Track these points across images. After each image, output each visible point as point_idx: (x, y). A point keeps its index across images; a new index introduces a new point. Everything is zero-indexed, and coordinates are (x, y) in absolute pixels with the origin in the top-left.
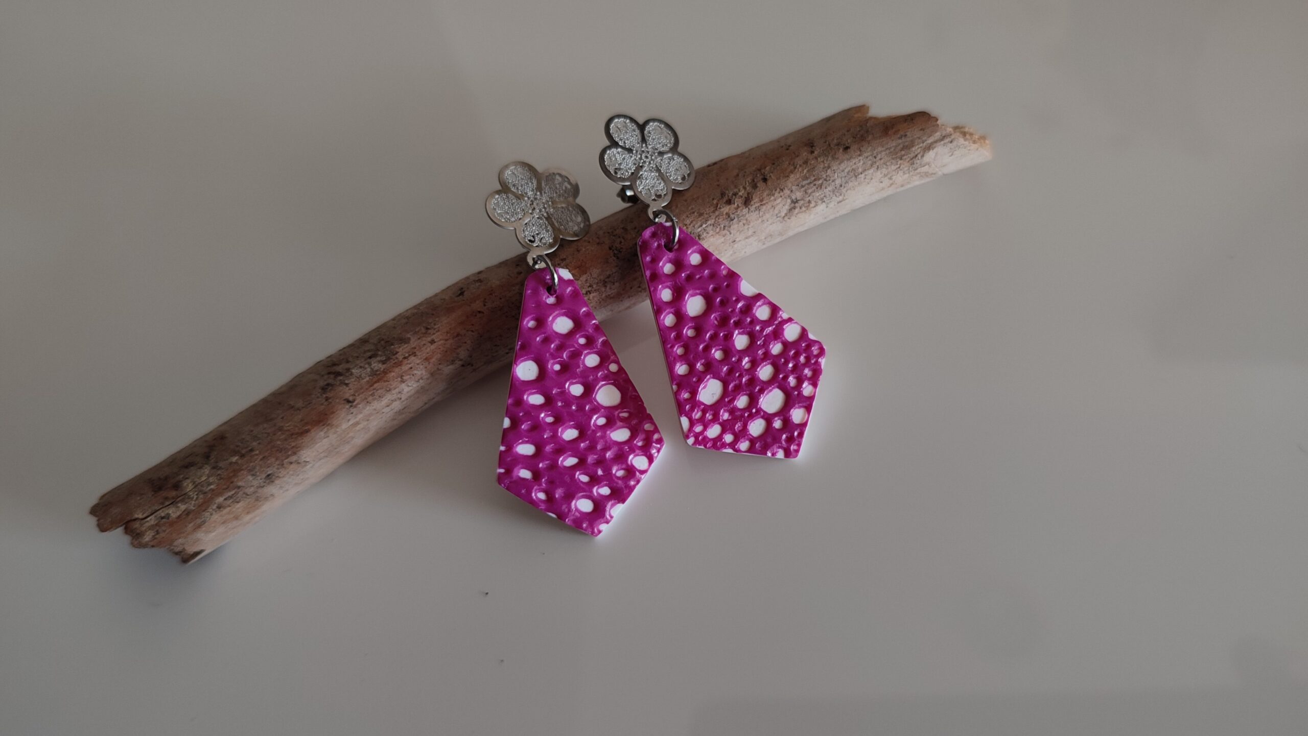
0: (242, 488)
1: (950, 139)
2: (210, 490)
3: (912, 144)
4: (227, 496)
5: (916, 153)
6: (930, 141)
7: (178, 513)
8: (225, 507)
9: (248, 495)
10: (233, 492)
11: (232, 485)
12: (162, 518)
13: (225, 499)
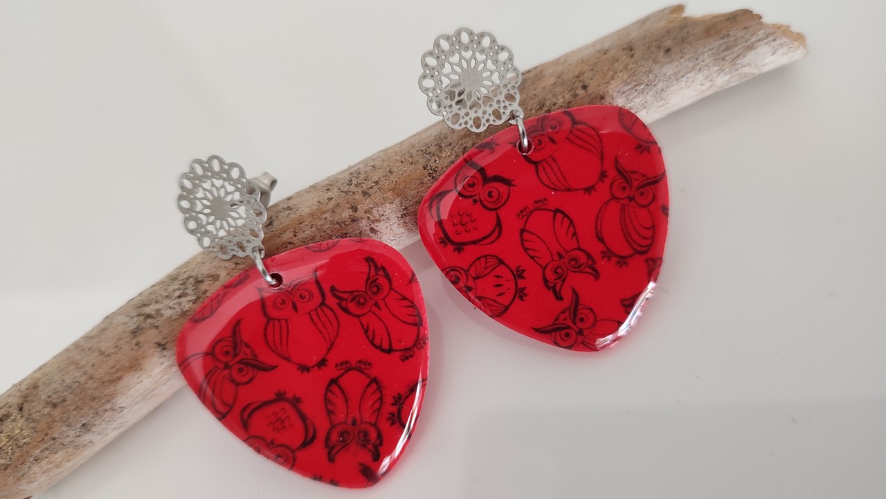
0: (57, 439)
1: (773, 38)
3: (735, 44)
4: (42, 447)
5: (739, 52)
6: (754, 39)
10: (49, 444)
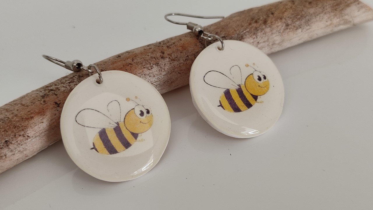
5: (343, 8)
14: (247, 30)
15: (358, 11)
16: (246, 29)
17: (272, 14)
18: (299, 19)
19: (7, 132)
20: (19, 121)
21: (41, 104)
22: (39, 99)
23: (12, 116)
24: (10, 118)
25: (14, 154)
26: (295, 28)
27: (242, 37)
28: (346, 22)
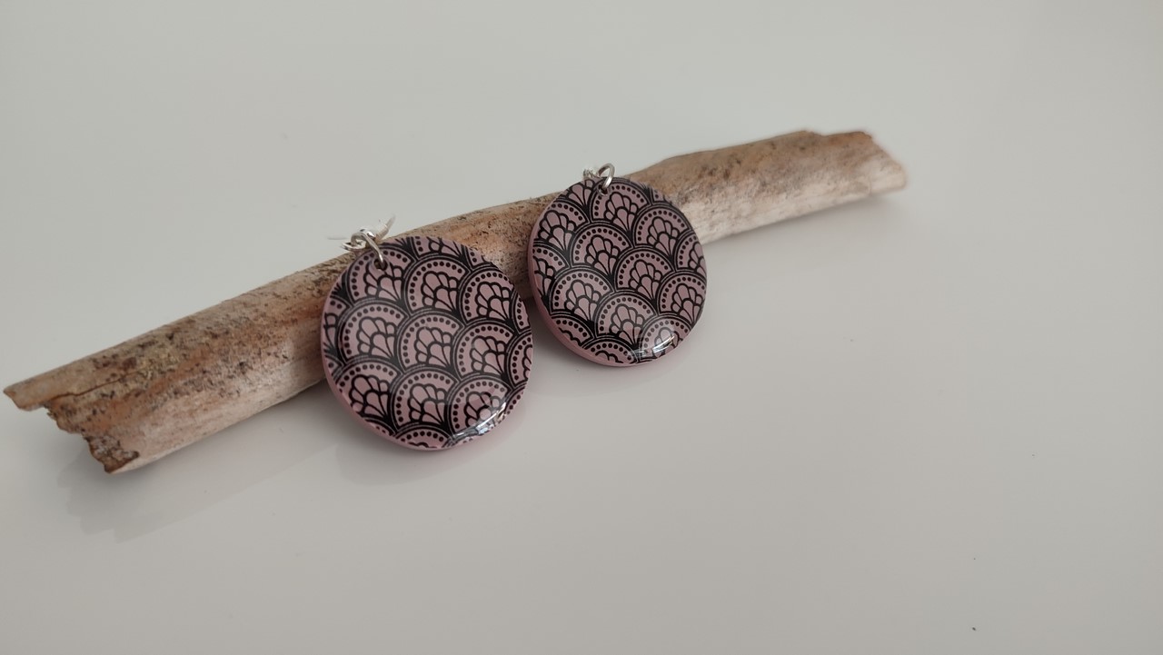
0: (207, 374)
2: (171, 370)
4: (188, 379)
6: (867, 153)
7: (124, 393)
8: (182, 395)
9: (212, 384)
10: (196, 377)
11: (196, 368)
12: (103, 395)
13: (186, 384)
14: (696, 187)
15: (881, 170)
16: (693, 185)
17: (739, 162)
18: (784, 175)
19: (244, 345)
20: (268, 326)
21: (313, 296)
22: (310, 287)
23: (255, 314)
24: (251, 319)
25: (255, 391)
26: (776, 191)
27: (686, 198)
28: (861, 188)
